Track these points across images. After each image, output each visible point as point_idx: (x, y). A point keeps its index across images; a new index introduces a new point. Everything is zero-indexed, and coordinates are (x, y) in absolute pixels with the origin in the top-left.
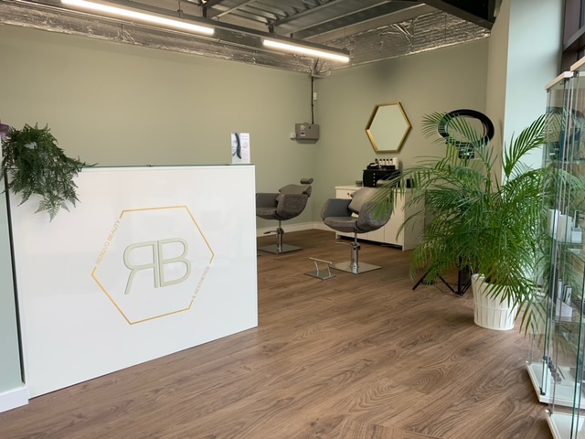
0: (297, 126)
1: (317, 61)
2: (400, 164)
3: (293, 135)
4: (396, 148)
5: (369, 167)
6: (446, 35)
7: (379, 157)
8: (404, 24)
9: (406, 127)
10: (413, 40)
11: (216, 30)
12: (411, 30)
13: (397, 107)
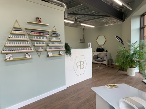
0: (81, 40)
1: (85, 26)
2: (104, 47)
3: (80, 42)
4: (103, 44)
5: (98, 48)
6: (113, 22)
7: (99, 46)
8: (104, 20)
9: (105, 40)
10: (106, 23)
11: (74, 22)
12: (106, 21)
13: (103, 36)
